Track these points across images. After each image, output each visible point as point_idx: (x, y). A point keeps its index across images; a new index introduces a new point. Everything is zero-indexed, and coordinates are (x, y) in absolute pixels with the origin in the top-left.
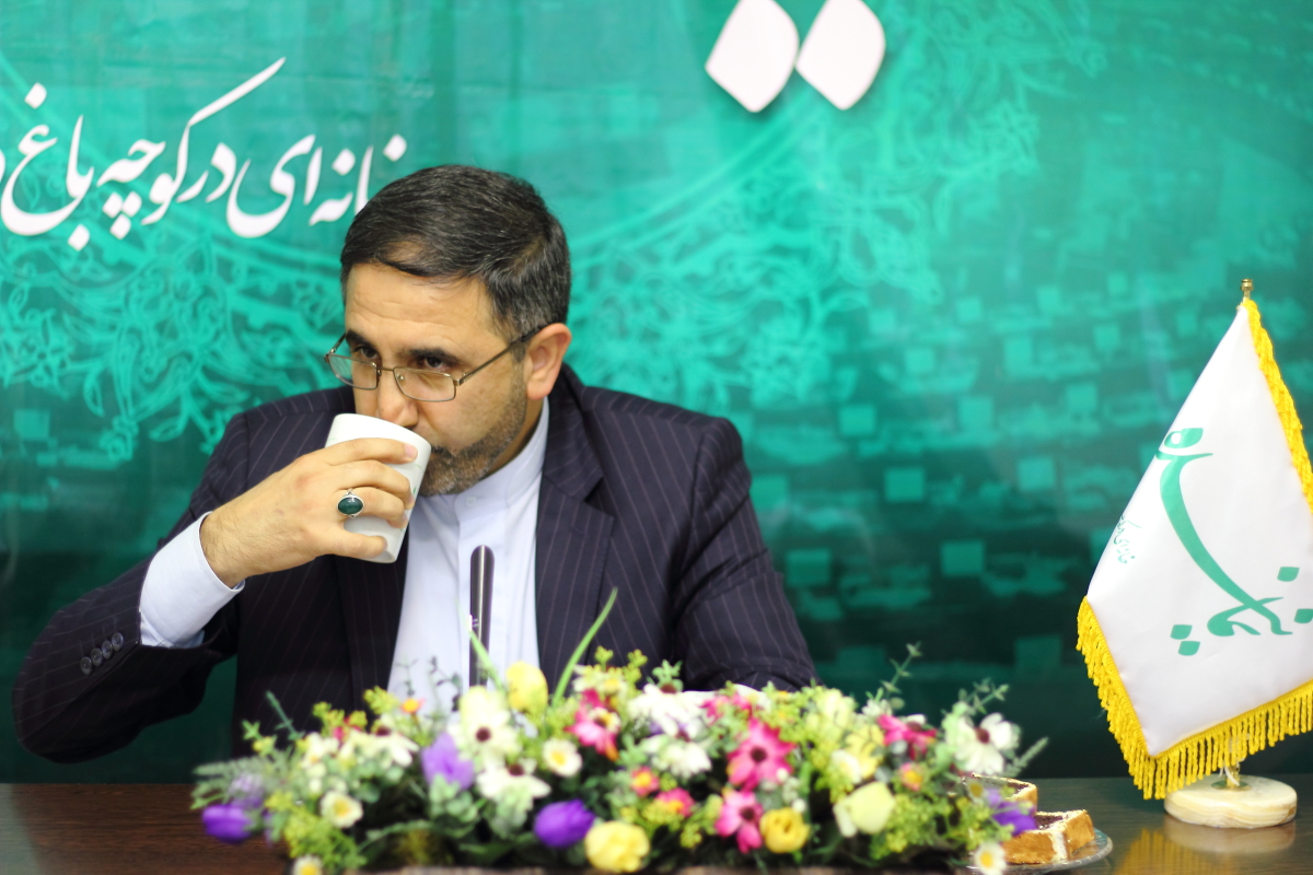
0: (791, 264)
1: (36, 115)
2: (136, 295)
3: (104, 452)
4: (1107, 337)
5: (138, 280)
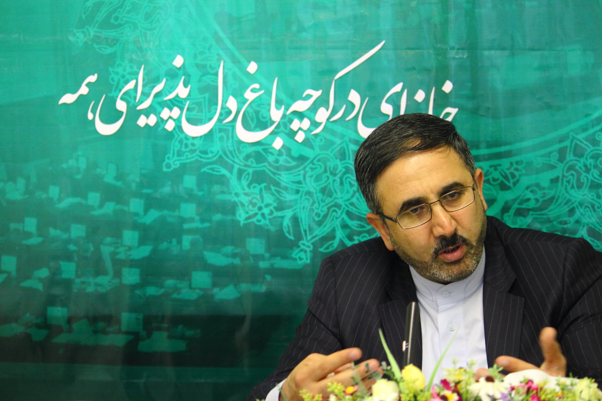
1: (252, 78)
2: (309, 173)
3: (295, 259)
5: (311, 165)
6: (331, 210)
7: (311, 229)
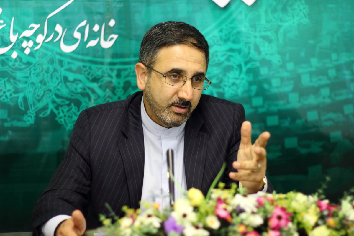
0: (235, 54)
2: (33, 72)
3: (25, 121)
4: (332, 73)
5: (33, 67)
6: (46, 93)
7: (34, 104)
